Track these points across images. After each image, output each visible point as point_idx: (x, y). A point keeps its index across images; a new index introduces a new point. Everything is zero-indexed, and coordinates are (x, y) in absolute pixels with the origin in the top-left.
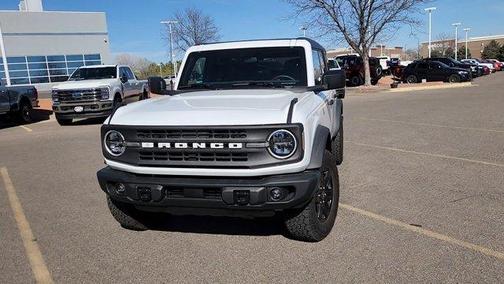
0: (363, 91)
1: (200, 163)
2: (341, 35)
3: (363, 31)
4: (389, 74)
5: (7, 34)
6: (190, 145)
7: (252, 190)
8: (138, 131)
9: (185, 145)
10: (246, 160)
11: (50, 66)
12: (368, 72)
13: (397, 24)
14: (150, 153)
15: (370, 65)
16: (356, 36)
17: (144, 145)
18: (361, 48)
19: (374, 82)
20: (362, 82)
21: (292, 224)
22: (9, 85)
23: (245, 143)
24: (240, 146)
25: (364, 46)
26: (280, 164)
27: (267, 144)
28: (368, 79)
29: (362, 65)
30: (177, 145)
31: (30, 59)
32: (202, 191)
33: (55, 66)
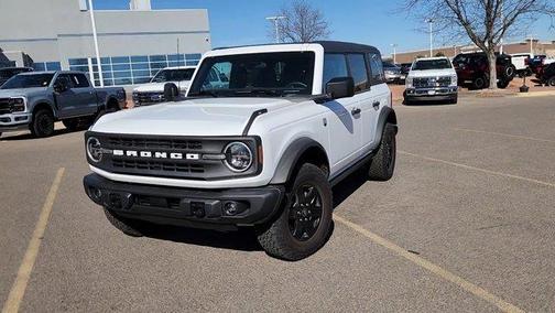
0: (486, 96)
1: (162, 172)
2: (462, 29)
3: (489, 23)
4: (529, 75)
5: (103, 35)
6: (153, 154)
7: (207, 202)
8: (112, 139)
9: (149, 154)
10: (202, 171)
11: (153, 66)
12: (493, 73)
13: (536, 15)
14: (121, 161)
15: (497, 63)
16: (481, 30)
17: (116, 152)
18: (486, 44)
19: (502, 85)
20: (486, 85)
21: (262, 239)
22: (102, 86)
23: (201, 154)
24: (196, 157)
25: (490, 42)
26: (236, 177)
27: (223, 157)
28: (494, 80)
29: (487, 65)
30: (142, 154)
31: (135, 59)
32: (165, 200)
33: (157, 66)
